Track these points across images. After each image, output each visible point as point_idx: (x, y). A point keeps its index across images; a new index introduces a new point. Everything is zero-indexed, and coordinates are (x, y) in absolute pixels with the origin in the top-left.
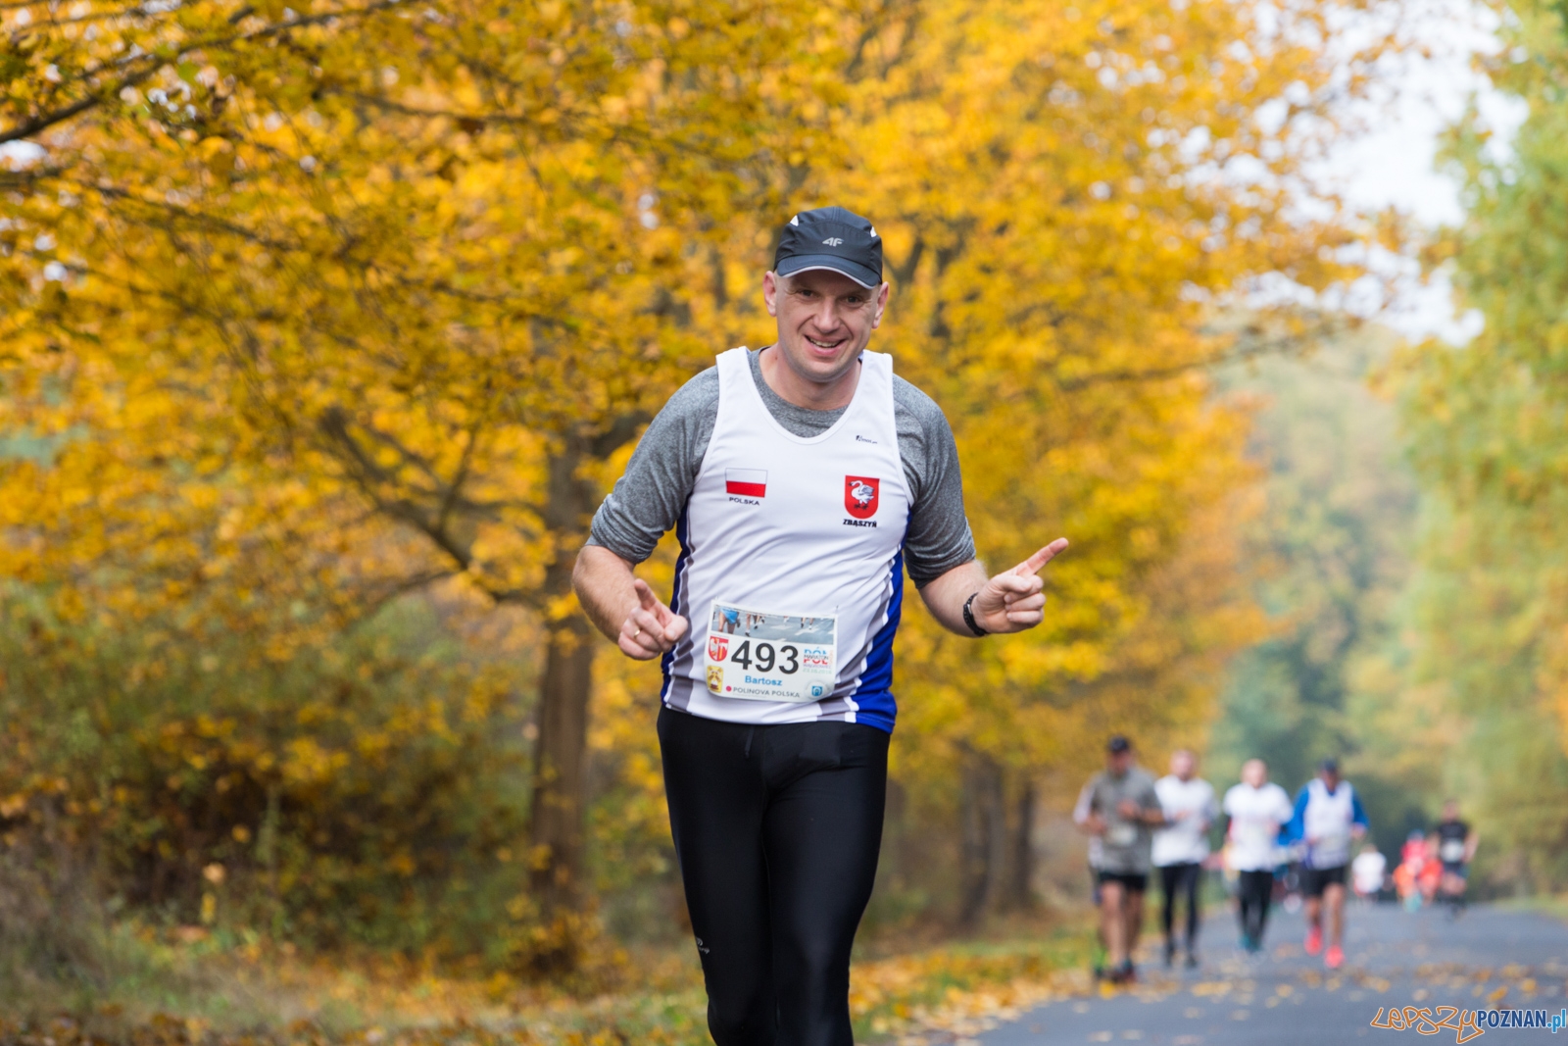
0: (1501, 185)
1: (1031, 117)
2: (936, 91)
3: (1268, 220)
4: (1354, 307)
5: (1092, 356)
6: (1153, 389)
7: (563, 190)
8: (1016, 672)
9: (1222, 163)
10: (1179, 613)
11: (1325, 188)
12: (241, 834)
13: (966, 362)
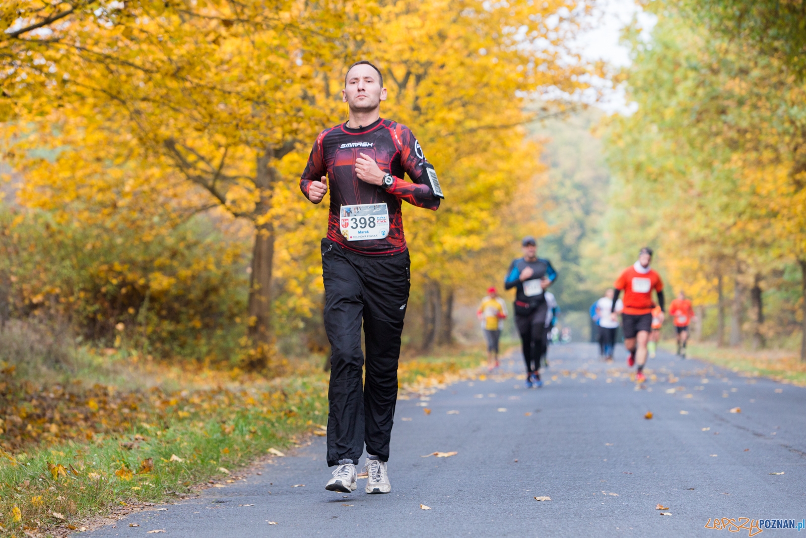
0: (646, 50)
1: (455, 21)
2: (416, 10)
3: (550, 64)
4: (585, 100)
5: (478, 119)
6: (502, 133)
7: (265, 49)
8: (447, 247)
9: (532, 41)
10: (512, 225)
11: (574, 51)
12: (131, 311)
13: (427, 121)
